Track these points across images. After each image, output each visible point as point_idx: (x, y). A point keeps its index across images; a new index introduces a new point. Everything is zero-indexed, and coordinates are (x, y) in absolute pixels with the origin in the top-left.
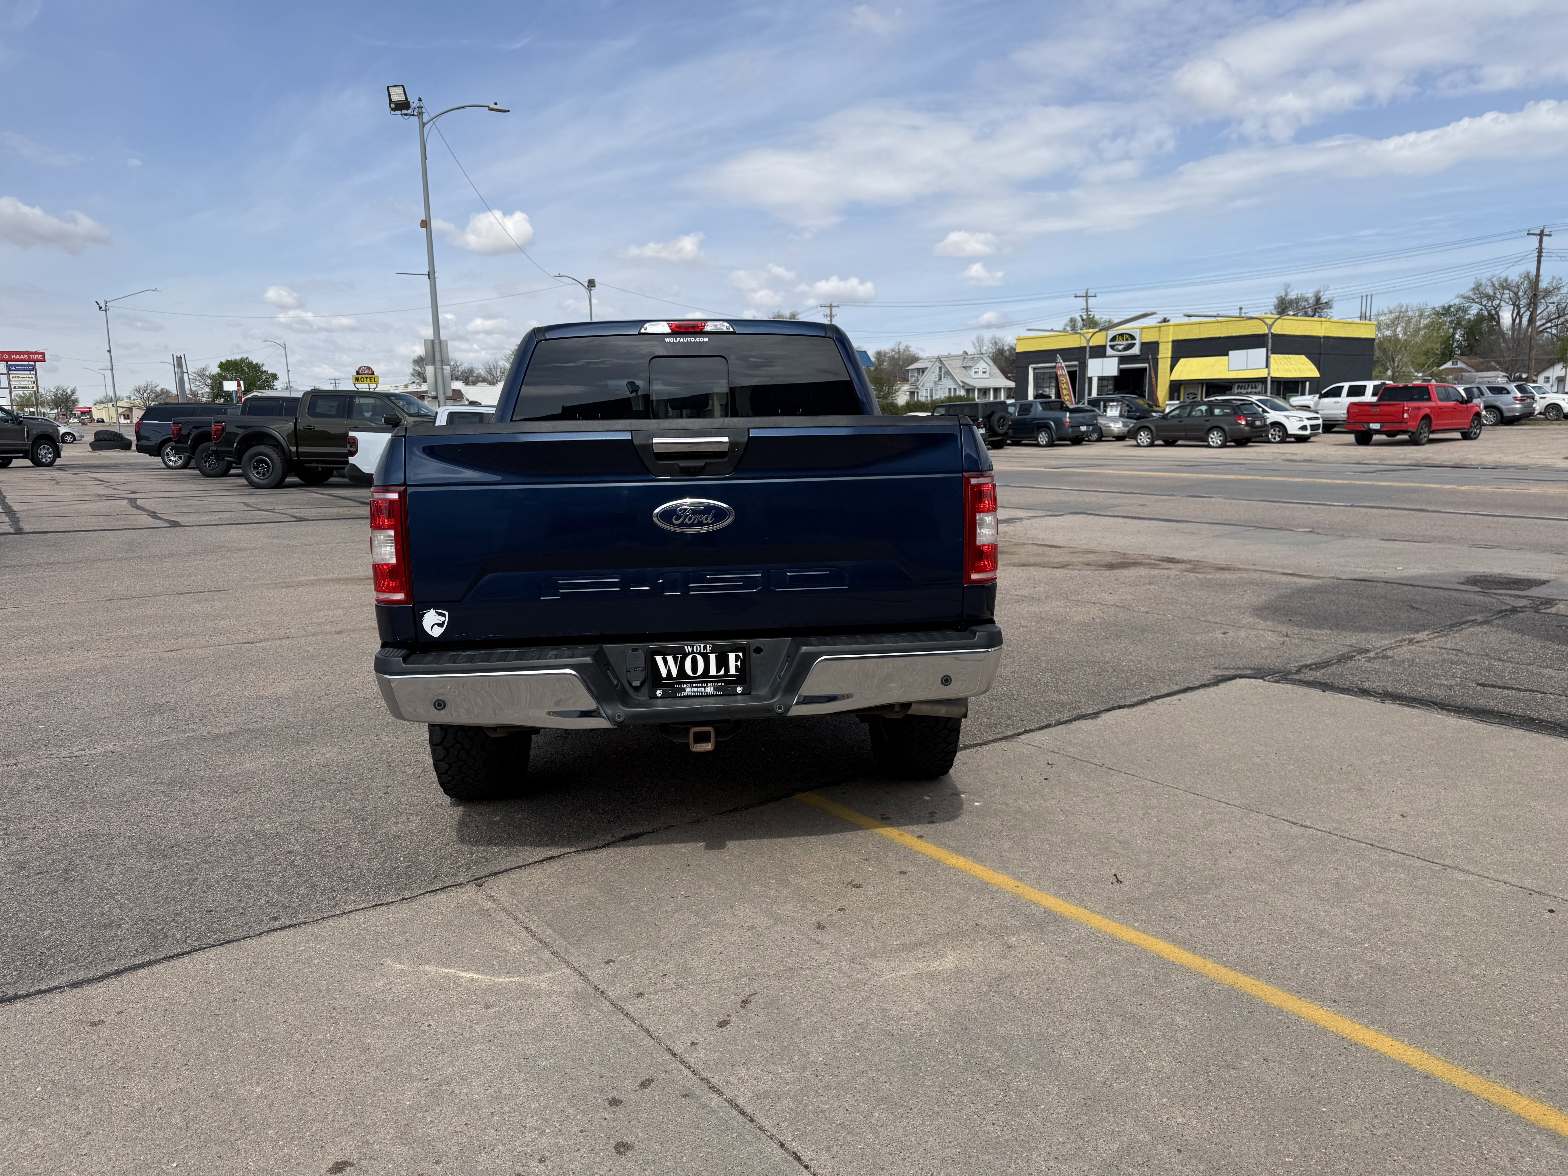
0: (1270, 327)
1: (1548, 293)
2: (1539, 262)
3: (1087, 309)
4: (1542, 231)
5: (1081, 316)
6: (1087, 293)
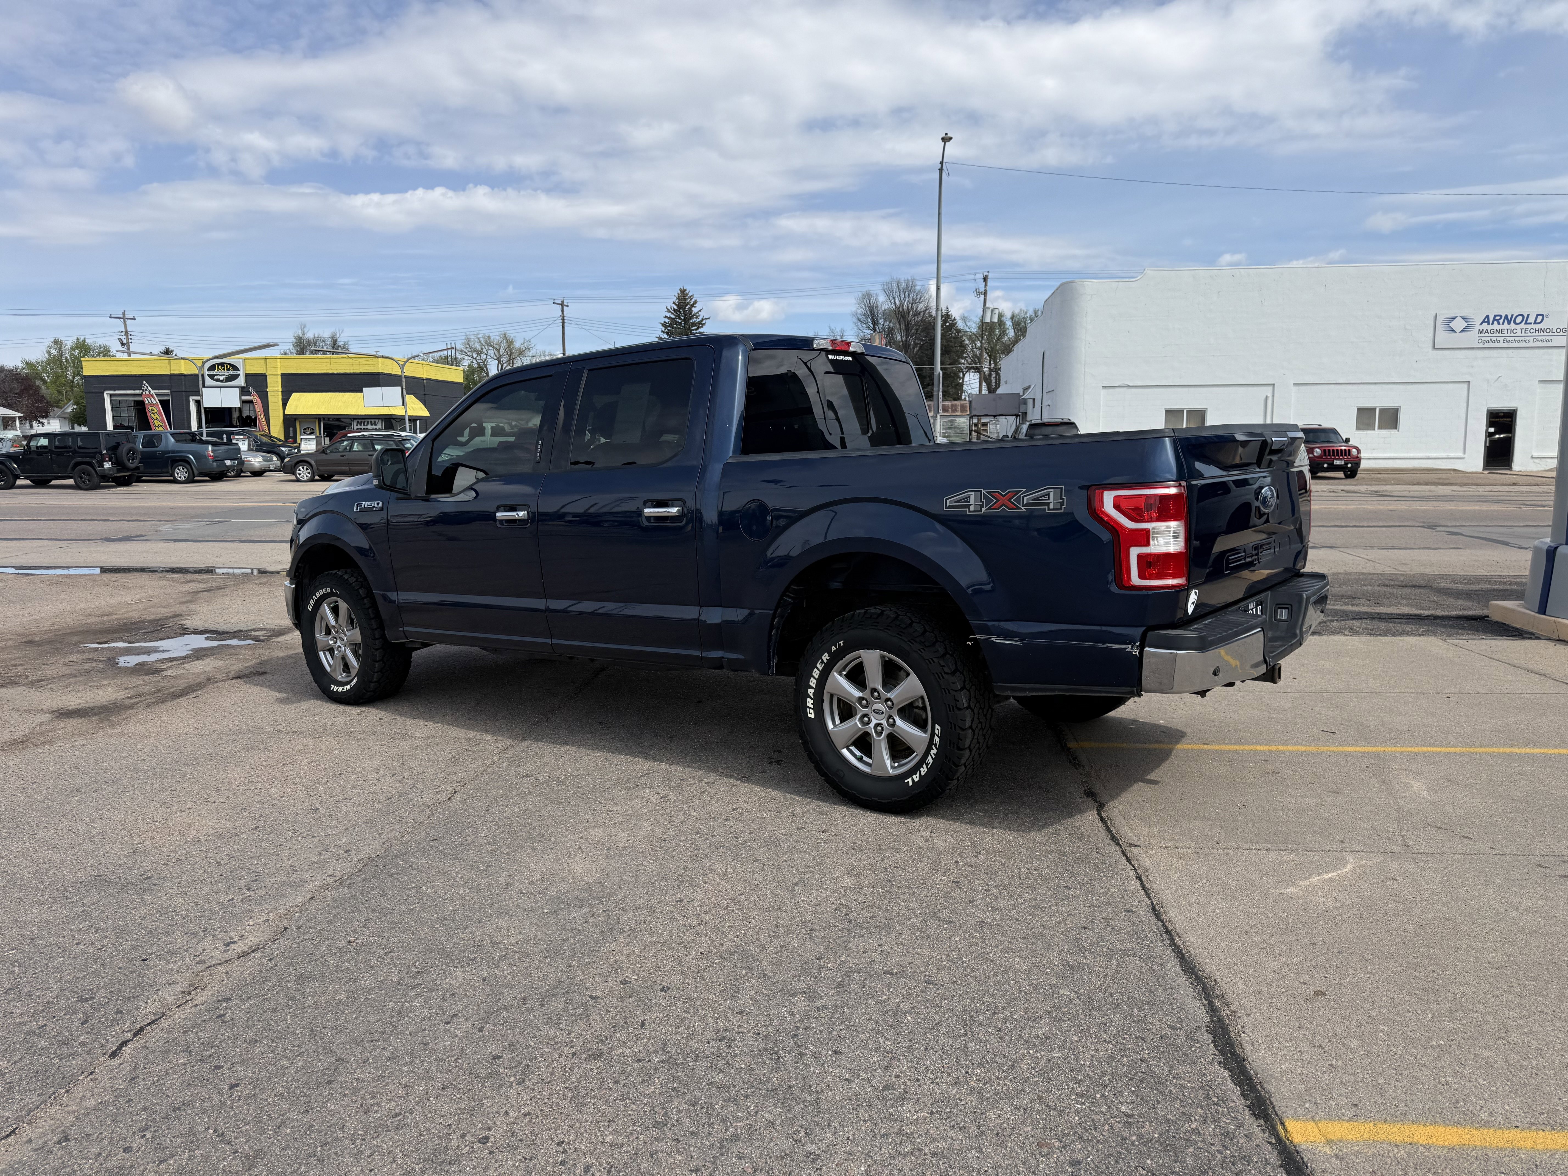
0: (402, 367)
1: (521, 353)
2: (563, 327)
3: (126, 332)
4: (563, 302)
5: (120, 340)
6: (124, 314)
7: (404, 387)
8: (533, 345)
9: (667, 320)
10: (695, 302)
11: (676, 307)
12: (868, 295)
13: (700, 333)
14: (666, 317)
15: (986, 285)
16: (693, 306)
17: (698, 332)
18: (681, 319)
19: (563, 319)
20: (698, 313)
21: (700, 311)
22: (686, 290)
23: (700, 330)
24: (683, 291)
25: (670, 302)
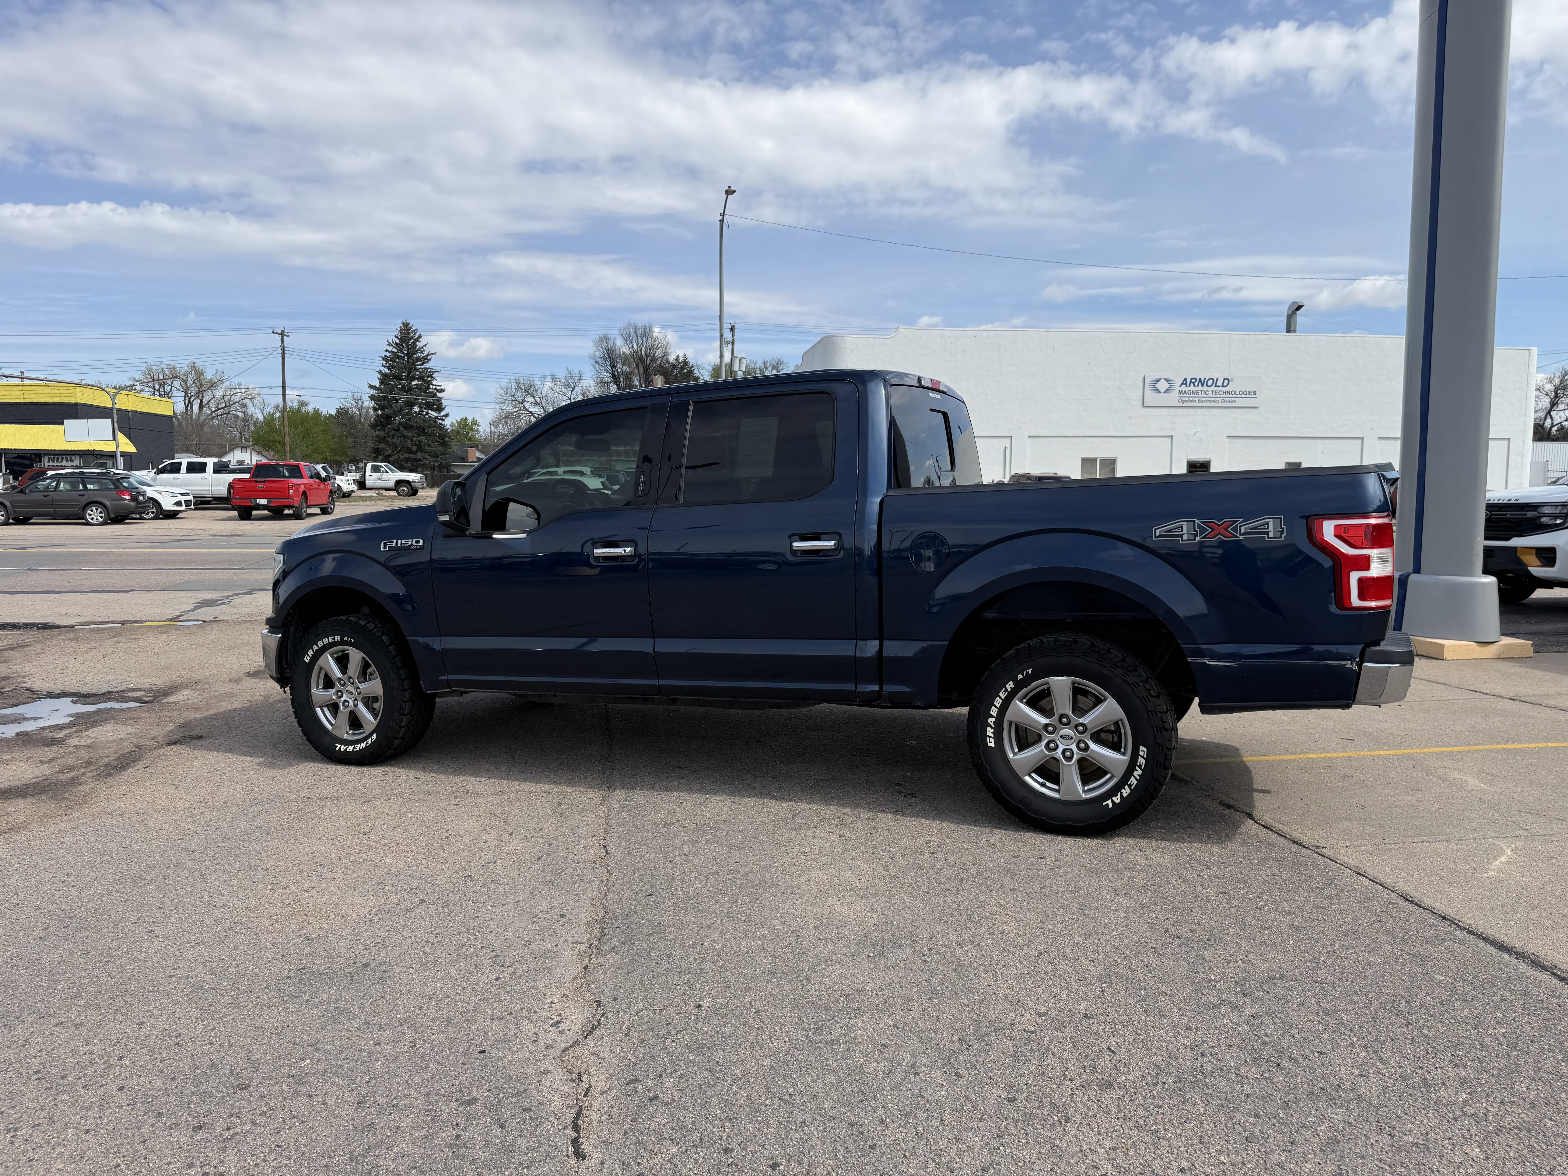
0: (113, 398)
1: (213, 385)
2: (283, 358)
4: (283, 331)
7: (115, 419)
8: (226, 377)
9: (388, 354)
10: (420, 336)
11: (398, 341)
12: (606, 338)
13: (426, 369)
14: (387, 351)
15: (733, 335)
16: (417, 340)
17: (422, 367)
18: (403, 353)
19: (283, 350)
20: (422, 347)
21: (425, 345)
22: (409, 324)
23: (426, 366)
24: (406, 325)
25: (392, 335)
